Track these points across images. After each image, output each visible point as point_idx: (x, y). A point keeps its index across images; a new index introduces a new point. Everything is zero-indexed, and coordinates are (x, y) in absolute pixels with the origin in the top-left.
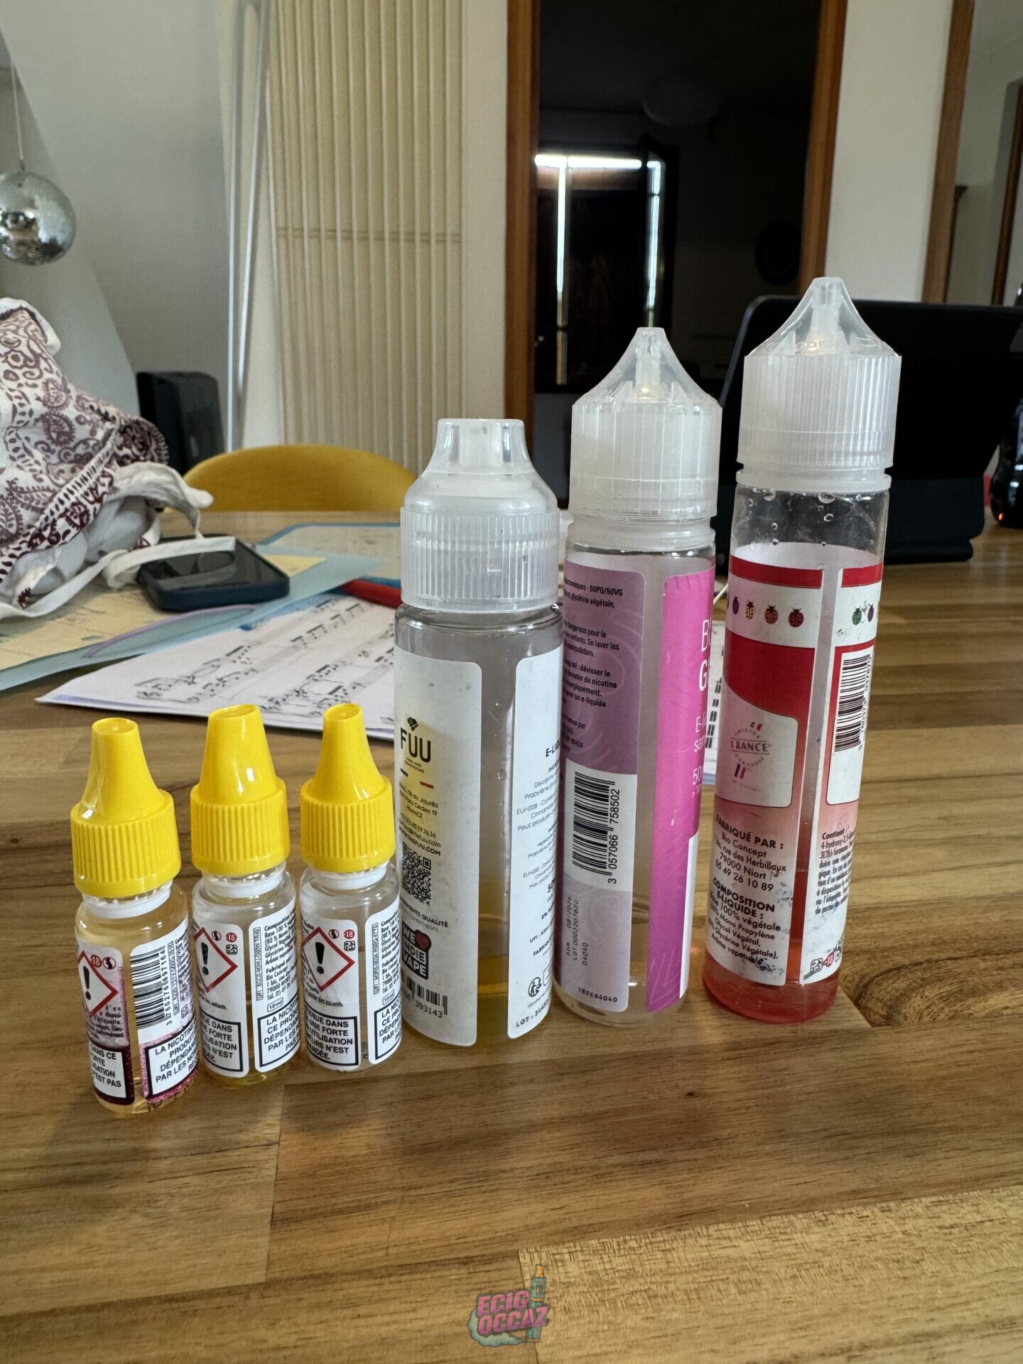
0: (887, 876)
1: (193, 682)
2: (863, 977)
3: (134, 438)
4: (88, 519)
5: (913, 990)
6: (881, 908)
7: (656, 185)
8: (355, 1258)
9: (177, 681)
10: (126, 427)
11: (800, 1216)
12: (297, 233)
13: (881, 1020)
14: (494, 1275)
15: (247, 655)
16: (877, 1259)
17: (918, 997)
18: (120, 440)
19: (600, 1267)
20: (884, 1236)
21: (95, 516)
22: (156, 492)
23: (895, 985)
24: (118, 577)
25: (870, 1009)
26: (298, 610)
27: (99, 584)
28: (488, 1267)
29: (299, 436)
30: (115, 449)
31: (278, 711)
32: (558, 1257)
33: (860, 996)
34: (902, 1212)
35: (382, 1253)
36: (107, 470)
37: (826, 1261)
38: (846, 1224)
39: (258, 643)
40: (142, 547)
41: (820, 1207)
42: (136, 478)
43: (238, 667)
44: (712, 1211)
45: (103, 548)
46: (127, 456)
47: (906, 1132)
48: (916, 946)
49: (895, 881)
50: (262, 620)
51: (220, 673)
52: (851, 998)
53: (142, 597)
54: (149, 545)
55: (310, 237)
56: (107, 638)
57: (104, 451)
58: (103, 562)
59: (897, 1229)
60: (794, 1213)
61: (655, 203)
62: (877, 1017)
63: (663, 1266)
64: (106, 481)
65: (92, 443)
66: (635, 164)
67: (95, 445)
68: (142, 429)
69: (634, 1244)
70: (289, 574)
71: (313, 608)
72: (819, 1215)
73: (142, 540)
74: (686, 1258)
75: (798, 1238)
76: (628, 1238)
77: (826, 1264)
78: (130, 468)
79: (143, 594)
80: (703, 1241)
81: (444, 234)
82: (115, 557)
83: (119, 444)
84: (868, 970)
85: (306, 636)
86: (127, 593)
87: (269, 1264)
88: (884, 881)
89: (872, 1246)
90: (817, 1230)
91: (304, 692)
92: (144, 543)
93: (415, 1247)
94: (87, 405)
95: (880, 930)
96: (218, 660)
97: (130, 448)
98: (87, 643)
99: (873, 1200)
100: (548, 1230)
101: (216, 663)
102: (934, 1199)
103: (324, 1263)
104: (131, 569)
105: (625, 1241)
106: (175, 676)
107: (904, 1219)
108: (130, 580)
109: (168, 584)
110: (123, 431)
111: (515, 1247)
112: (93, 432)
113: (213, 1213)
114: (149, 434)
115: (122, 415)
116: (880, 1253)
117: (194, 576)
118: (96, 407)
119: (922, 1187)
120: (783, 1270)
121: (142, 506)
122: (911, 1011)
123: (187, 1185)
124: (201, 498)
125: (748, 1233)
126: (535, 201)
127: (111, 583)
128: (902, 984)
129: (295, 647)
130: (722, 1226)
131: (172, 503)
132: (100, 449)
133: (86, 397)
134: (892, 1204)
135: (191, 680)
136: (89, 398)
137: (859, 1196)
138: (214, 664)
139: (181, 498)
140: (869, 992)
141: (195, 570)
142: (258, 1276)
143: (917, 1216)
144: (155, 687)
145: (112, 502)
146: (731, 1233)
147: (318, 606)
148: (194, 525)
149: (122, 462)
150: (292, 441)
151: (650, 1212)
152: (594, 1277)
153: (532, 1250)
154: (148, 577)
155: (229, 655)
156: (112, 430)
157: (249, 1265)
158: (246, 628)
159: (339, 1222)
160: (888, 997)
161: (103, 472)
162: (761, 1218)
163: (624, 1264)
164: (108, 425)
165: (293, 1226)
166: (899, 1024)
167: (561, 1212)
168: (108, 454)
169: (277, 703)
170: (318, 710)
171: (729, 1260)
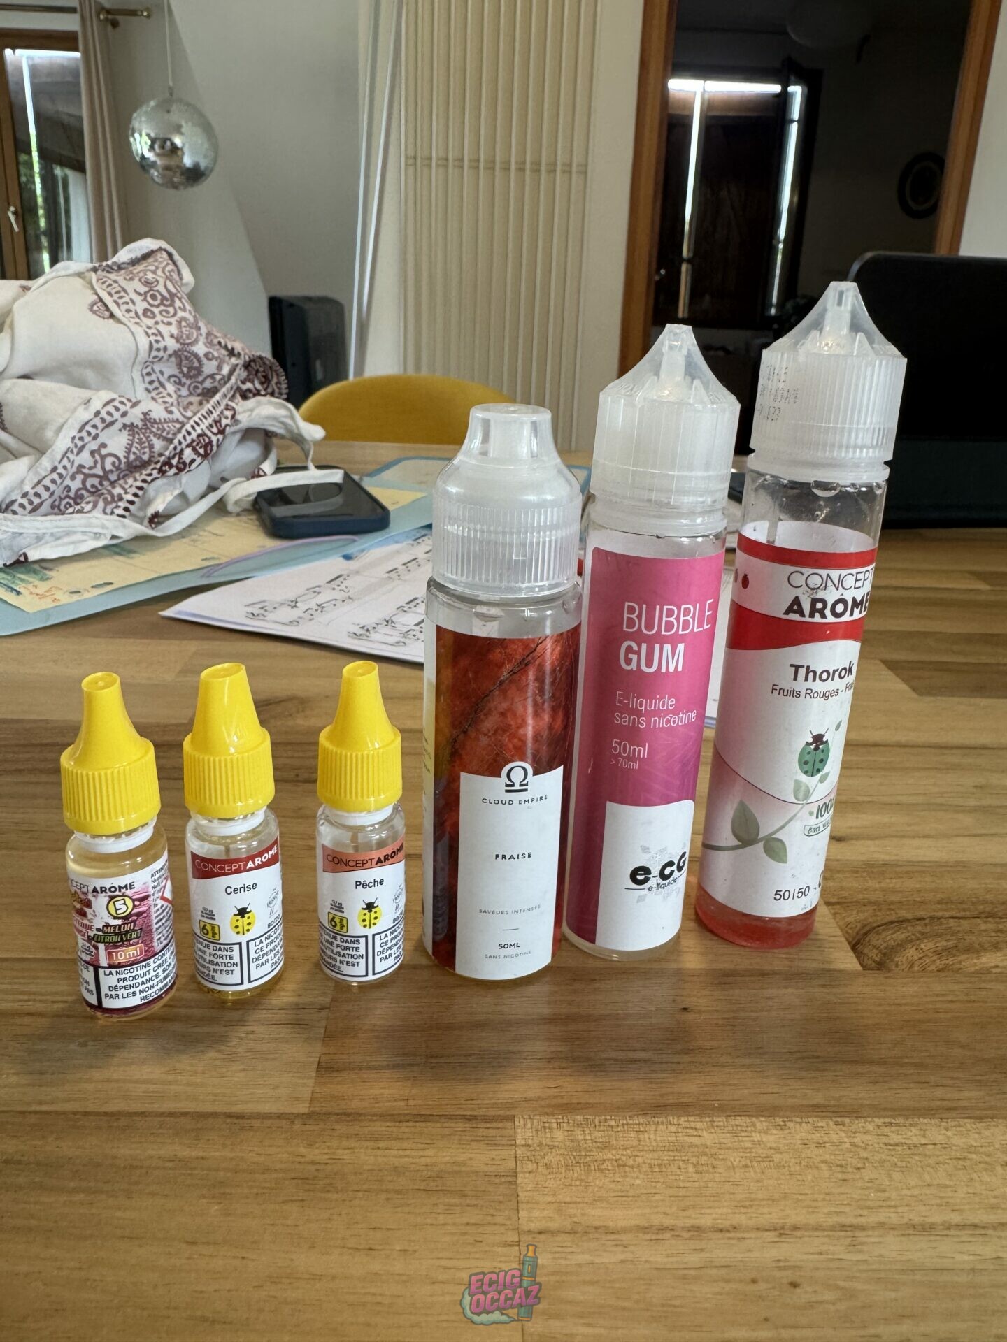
0: (909, 837)
1: (295, 606)
2: (866, 925)
3: (257, 371)
4: (211, 450)
5: (911, 941)
6: (897, 865)
7: (796, 112)
8: (381, 1105)
9: (282, 604)
10: (250, 361)
11: (763, 1119)
12: (426, 162)
13: (873, 964)
14: (492, 1133)
15: (346, 583)
16: (823, 1162)
17: (914, 949)
18: (244, 374)
19: (581, 1137)
20: (833, 1144)
21: (218, 446)
22: (273, 425)
23: (894, 936)
24: (236, 503)
25: (865, 954)
26: (397, 542)
27: (220, 508)
28: (488, 1125)
29: (418, 367)
30: (239, 383)
31: (368, 638)
32: (547, 1125)
33: (858, 943)
34: (854, 1127)
35: (402, 1103)
36: (230, 403)
37: (777, 1158)
38: (801, 1131)
39: (357, 572)
40: (259, 476)
41: (781, 1114)
42: (255, 413)
43: (337, 594)
44: (685, 1105)
45: (225, 475)
46: (249, 390)
47: (871, 1062)
48: (922, 903)
49: (917, 842)
50: (363, 551)
51: (320, 599)
52: (849, 943)
53: (257, 523)
54: (265, 474)
55: (438, 166)
56: (224, 560)
57: (228, 385)
58: (224, 489)
59: (846, 1140)
60: (757, 1116)
61: (794, 129)
62: (870, 962)
63: (635, 1143)
64: (229, 414)
65: (218, 377)
66: (776, 88)
67: (221, 380)
68: (264, 363)
69: (613, 1123)
70: (390, 508)
71: (410, 542)
72: (779, 1121)
73: (259, 469)
74: (655, 1140)
75: (756, 1137)
76: (608, 1117)
77: (777, 1160)
78: (252, 402)
79: (258, 520)
80: (673, 1128)
81: (570, 165)
82: (237, 484)
83: (242, 378)
84: (870, 920)
85: (401, 568)
86: (244, 518)
87: (312, 1100)
88: (906, 841)
89: (821, 1151)
90: (775, 1132)
91: (392, 622)
92: (261, 473)
93: (430, 1103)
94: (215, 341)
95: (891, 885)
96: (319, 586)
97: (253, 382)
98: (206, 564)
99: (831, 1115)
100: (543, 1103)
101: (316, 589)
102: (887, 1120)
103: (355, 1105)
104: (248, 496)
105: (606, 1120)
106: (279, 599)
107: (855, 1133)
108: (247, 506)
109: (280, 511)
110: (247, 366)
111: (512, 1112)
112: (219, 368)
113: (272, 1056)
114: (271, 368)
115: (247, 351)
116: (827, 1157)
117: (305, 505)
118: (223, 344)
119: (877, 1110)
120: (738, 1159)
121: (262, 436)
122: (904, 960)
123: (253, 1033)
124: (315, 432)
125: (713, 1126)
126: (665, 127)
127: (230, 507)
128: (901, 935)
129: (390, 578)
130: (691, 1119)
131: (288, 435)
132: (225, 383)
133: (215, 333)
134: (847, 1120)
135: (294, 604)
136: (219, 335)
137: (819, 1110)
138: (316, 591)
139: (296, 431)
140: (867, 939)
141: (306, 499)
142: (303, 1108)
143: (867, 1132)
144: (262, 608)
145: (234, 433)
146: (699, 1125)
147: (415, 540)
148: (307, 457)
149: (244, 396)
150: (411, 371)
151: (633, 1099)
152: (575, 1144)
153: (526, 1117)
154: (263, 504)
155: (329, 582)
156: (237, 365)
157: (297, 1099)
158: (347, 557)
159: (373, 1076)
160: (885, 945)
161: (227, 405)
162: (727, 1116)
163: (602, 1137)
164: (234, 361)
165: (335, 1074)
166: (889, 971)
167: (556, 1090)
168: (232, 388)
169: (368, 630)
170: (403, 640)
171: (691, 1145)
